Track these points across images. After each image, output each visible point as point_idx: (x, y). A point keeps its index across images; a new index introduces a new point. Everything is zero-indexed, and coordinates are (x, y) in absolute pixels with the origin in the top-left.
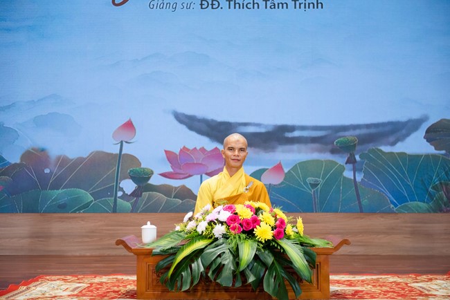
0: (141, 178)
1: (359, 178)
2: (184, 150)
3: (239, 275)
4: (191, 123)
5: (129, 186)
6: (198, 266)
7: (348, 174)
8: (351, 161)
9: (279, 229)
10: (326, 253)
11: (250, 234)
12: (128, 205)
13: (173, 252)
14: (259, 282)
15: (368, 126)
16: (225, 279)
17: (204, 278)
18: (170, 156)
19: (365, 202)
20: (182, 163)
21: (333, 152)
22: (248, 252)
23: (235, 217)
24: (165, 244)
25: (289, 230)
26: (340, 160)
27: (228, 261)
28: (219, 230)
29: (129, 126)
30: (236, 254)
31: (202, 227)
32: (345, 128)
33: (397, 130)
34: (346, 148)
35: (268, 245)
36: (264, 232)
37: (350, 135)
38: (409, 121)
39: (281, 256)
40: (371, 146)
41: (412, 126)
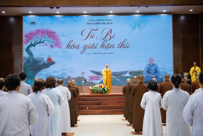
0: (85, 81)
1: (119, 80)
2: (92, 76)
3: (100, 91)
4: (93, 72)
5: (83, 82)
6: (96, 91)
7: (117, 79)
8: (118, 77)
9: (104, 87)
10: (109, 89)
11: (101, 87)
12: (83, 85)
13: (93, 89)
14: (102, 92)
15: (120, 72)
16: (99, 92)
17: (97, 92)
18: (90, 77)
19: (120, 84)
20: (91, 78)
21: (115, 76)
22: (101, 89)
23: (100, 86)
24: (93, 88)
25: (105, 87)
26: (116, 77)
27: (99, 90)
28: (98, 87)
29: (83, 72)
30: (100, 89)
31: (96, 87)
32: (117, 72)
33: (125, 73)
34: (117, 75)
35: (103, 88)
36: (103, 87)
37: (117, 73)
38: (127, 71)
39: (105, 90)
40: (121, 75)
41: (126, 72)
